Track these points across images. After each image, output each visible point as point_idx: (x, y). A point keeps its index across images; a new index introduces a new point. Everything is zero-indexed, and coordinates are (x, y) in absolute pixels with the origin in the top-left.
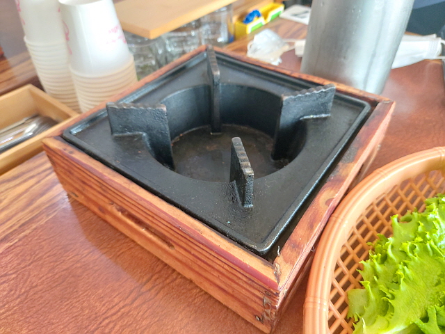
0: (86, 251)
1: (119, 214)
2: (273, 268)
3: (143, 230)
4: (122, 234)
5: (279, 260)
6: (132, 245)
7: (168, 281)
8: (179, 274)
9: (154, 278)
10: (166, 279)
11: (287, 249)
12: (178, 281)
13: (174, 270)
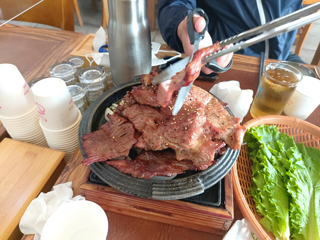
0: (121, 234)
1: (135, 209)
2: (227, 210)
3: (152, 213)
4: (133, 217)
5: (227, 206)
6: (142, 221)
7: (169, 231)
8: (172, 225)
9: (162, 232)
10: (168, 230)
11: (227, 200)
12: (173, 229)
13: (169, 225)
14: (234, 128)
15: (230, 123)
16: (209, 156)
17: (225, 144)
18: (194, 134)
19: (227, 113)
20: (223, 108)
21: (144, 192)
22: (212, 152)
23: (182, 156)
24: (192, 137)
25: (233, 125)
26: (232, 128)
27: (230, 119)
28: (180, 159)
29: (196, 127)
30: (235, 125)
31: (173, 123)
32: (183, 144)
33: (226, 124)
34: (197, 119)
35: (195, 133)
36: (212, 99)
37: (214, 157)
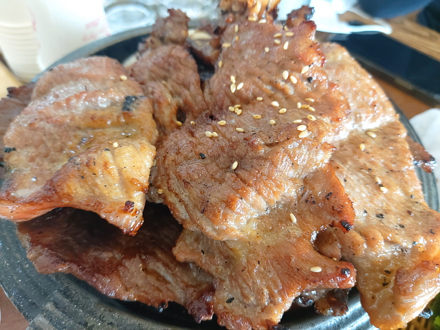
14: (414, 249)
15: (408, 222)
16: (271, 295)
17: (352, 283)
18: (252, 194)
19: (416, 187)
20: (410, 165)
21: (26, 297)
22: (286, 289)
23: (193, 251)
24: (240, 205)
25: (413, 237)
26: (407, 244)
27: (417, 209)
28: (181, 257)
29: (269, 177)
30: (422, 241)
31: (209, 133)
32: (199, 215)
33: (392, 220)
34: (290, 147)
35: (259, 192)
36: (391, 126)
37: (288, 306)
